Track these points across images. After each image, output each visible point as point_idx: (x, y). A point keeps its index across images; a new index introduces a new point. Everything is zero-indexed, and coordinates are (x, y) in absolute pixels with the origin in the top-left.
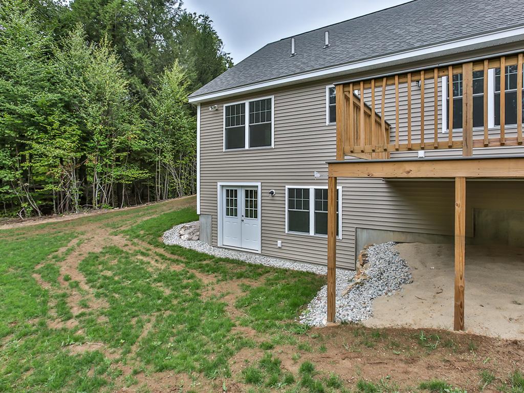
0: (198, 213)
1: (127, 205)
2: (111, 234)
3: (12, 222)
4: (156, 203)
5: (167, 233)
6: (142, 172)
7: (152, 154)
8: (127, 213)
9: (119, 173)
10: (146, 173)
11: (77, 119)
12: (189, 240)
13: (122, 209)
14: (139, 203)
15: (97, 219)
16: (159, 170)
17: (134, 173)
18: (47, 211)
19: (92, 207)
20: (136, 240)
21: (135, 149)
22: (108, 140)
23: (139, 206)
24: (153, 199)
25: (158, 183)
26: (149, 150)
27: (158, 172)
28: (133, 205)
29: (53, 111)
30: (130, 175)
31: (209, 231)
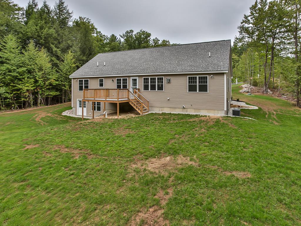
0: (72, 107)
1: (50, 105)
2: (47, 113)
3: (9, 111)
4: (62, 104)
5: (63, 113)
6: (56, 93)
7: (61, 86)
8: (51, 107)
9: (48, 94)
10: (58, 93)
11: (33, 76)
12: (69, 114)
13: (48, 106)
14: (56, 104)
15: (40, 109)
16: (64, 92)
17: (53, 93)
18: (20, 107)
19: (37, 106)
20: (54, 114)
21: (54, 85)
22: (44, 83)
23: (55, 105)
24: (61, 102)
25: (63, 96)
26: (60, 85)
27: (63, 92)
28: (53, 105)
29: (24, 74)
30: (52, 94)
31: (75, 111)
